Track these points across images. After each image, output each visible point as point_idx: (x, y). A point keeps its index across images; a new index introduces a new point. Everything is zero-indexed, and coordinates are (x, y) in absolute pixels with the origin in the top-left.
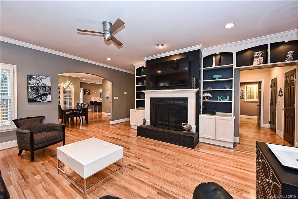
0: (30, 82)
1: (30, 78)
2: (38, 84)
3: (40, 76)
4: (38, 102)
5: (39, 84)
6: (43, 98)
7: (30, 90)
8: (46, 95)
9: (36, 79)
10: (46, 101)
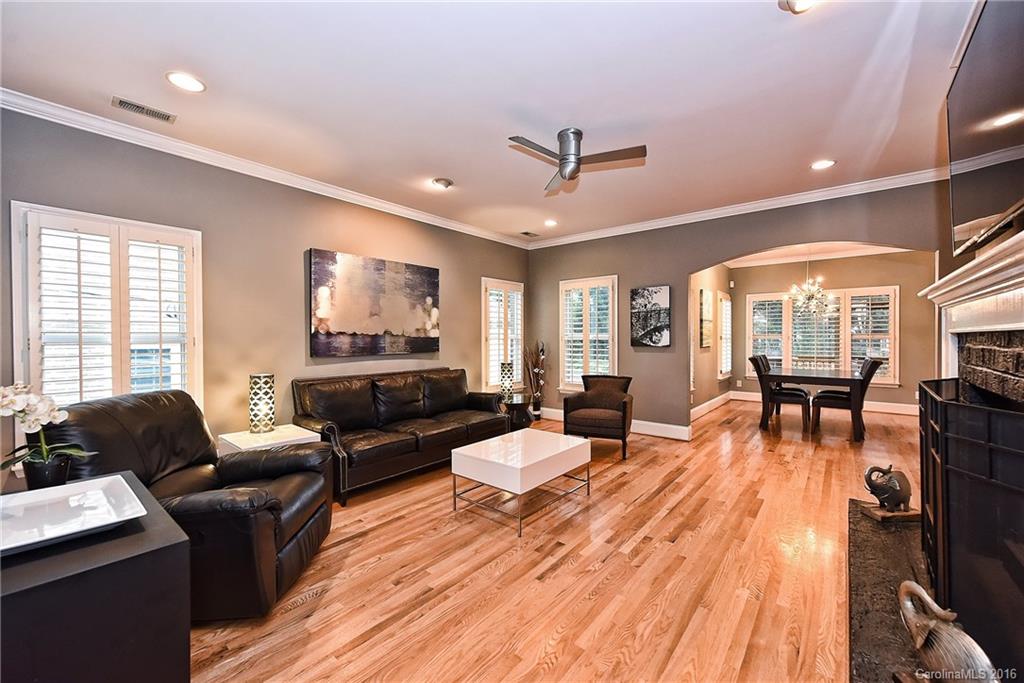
0: (634, 303)
1: (634, 294)
2: (646, 305)
3: (650, 289)
4: (646, 345)
5: (649, 306)
6: (654, 338)
7: (634, 320)
8: (659, 330)
9: (643, 296)
10: (660, 345)
